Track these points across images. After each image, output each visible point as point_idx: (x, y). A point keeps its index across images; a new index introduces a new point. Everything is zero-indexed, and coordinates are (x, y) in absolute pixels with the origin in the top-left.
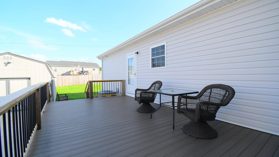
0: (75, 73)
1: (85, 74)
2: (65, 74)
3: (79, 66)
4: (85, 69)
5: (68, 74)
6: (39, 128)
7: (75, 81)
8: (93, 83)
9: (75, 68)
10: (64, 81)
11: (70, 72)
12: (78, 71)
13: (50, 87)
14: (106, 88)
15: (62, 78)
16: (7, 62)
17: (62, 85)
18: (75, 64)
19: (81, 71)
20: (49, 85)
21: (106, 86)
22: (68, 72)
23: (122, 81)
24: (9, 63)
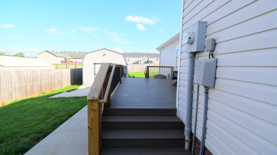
0: (142, 62)
1: (149, 63)
2: (134, 63)
3: (145, 57)
4: (150, 59)
5: (137, 63)
6: (121, 83)
7: (141, 68)
8: (150, 68)
9: (142, 58)
10: (133, 68)
11: (138, 61)
12: (144, 61)
13: (125, 69)
14: (162, 72)
15: (133, 66)
16: (104, 54)
17: (133, 71)
18: (142, 55)
19: (147, 60)
20: (125, 67)
21: (162, 71)
22: (137, 62)
23: (171, 67)
24: (105, 55)
